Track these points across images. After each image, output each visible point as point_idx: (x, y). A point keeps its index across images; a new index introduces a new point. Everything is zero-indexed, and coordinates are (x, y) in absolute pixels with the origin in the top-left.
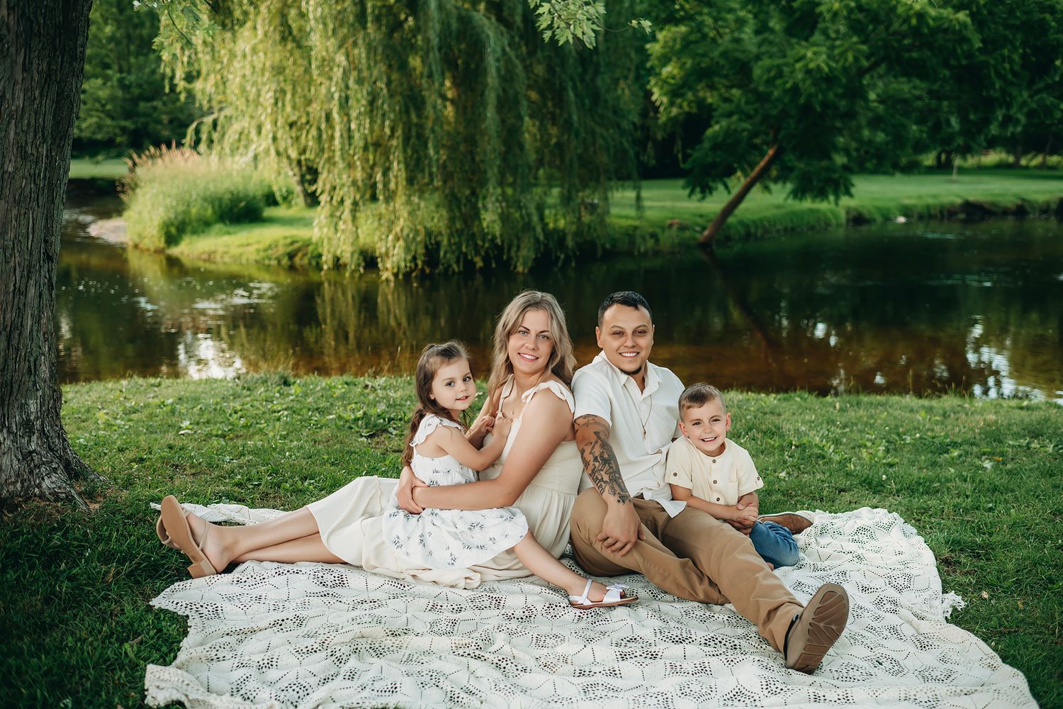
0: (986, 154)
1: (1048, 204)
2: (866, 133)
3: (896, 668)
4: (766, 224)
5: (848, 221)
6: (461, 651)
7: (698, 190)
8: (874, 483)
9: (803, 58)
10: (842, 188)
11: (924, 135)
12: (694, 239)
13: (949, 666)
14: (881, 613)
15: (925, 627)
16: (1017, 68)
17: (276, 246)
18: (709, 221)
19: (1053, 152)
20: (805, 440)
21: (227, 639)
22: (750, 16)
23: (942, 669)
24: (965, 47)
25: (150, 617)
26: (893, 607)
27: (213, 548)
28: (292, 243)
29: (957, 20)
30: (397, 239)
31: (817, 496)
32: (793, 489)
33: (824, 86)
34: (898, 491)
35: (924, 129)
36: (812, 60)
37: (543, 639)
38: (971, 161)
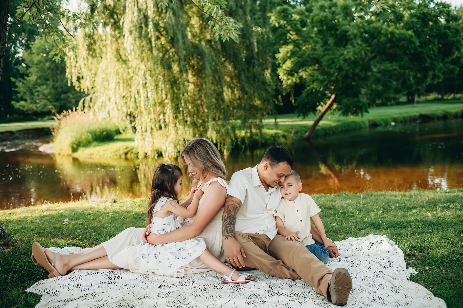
0: (429, 95)
1: (457, 113)
2: (374, 86)
3: (382, 302)
4: (334, 129)
5: (370, 125)
6: (171, 305)
7: (301, 114)
8: (376, 225)
9: (342, 54)
10: (364, 109)
11: (399, 86)
12: (302, 137)
13: (408, 299)
14: (376, 279)
15: (396, 283)
16: (436, 53)
17: (119, 150)
18: (308, 129)
19: (458, 92)
20: (345, 210)
21: (58, 303)
22: (319, 40)
23: (405, 301)
24: (413, 46)
25: (23, 296)
26: (382, 275)
27: (58, 265)
28: (126, 148)
29: (408, 34)
30: (170, 143)
31: (350, 232)
32: (339, 230)
33: (352, 66)
34: (387, 228)
35: (399, 83)
36: (346, 55)
37: (212, 297)
38: (423, 98)
